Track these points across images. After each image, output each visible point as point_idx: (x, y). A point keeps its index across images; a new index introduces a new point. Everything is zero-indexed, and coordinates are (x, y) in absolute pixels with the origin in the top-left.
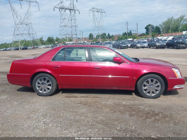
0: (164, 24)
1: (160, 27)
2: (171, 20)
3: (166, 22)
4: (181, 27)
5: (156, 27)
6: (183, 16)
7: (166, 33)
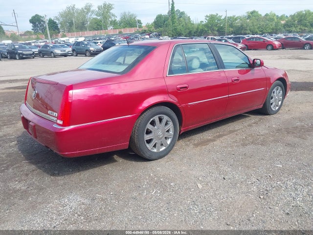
0: (62, 15)
1: (57, 22)
2: (73, 10)
3: (65, 12)
4: (89, 23)
5: (49, 21)
6: (89, 6)
7: (69, 31)
